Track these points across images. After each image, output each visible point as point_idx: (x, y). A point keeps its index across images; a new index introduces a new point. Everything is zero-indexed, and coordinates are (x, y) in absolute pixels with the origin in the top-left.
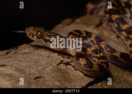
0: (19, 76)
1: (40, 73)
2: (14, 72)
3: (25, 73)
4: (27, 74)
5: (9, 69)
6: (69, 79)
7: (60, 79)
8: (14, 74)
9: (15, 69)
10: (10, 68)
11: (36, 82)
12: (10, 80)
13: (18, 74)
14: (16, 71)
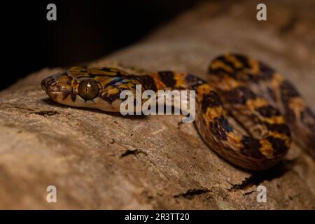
0: (87, 145)
1: (137, 140)
2: (75, 133)
3: (102, 138)
4: (106, 141)
5: (64, 123)
6: (204, 163)
7: (183, 160)
8: (75, 137)
9: (77, 124)
10: (67, 122)
11: (125, 162)
12: (64, 154)
13: (84, 138)
14: (79, 130)
